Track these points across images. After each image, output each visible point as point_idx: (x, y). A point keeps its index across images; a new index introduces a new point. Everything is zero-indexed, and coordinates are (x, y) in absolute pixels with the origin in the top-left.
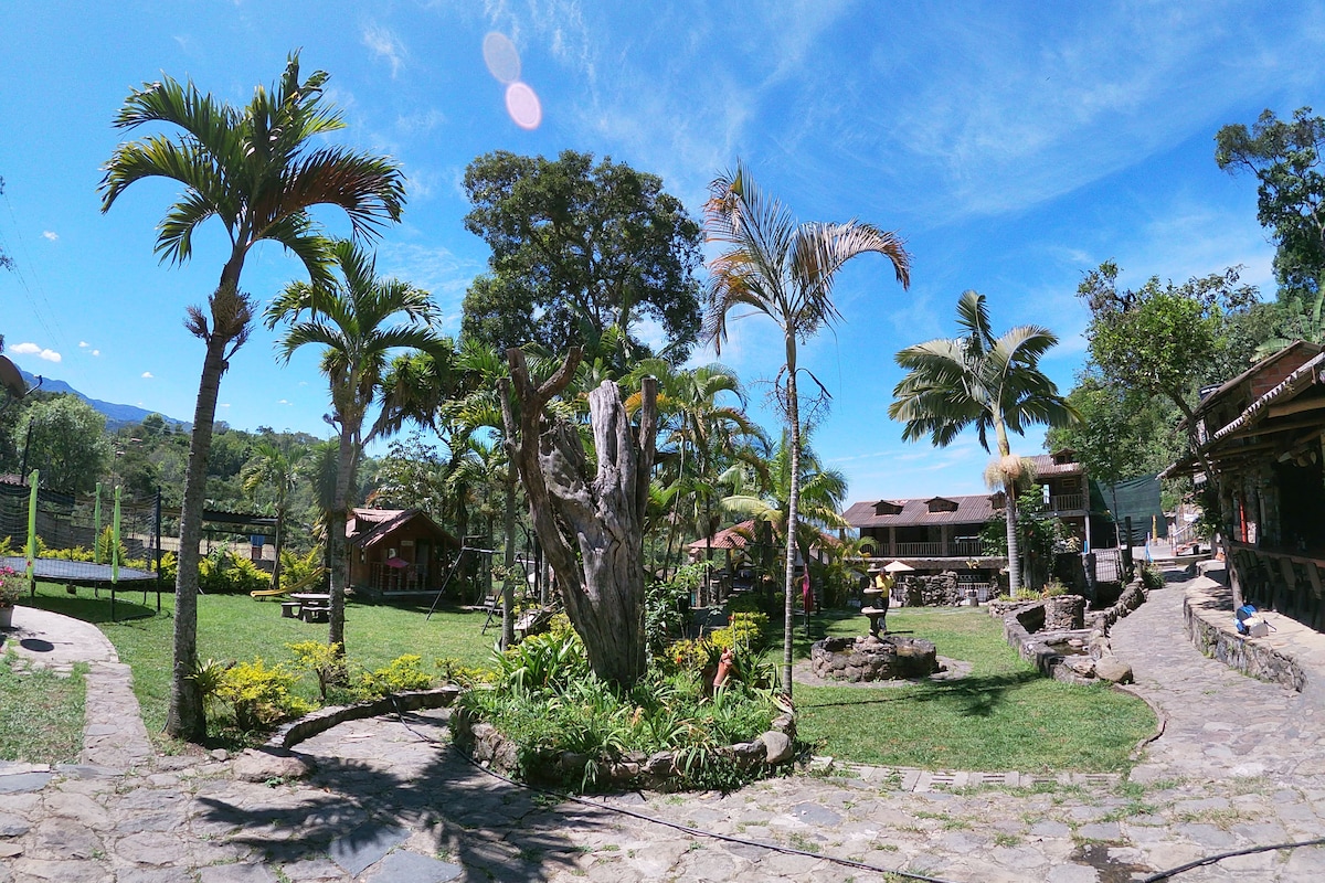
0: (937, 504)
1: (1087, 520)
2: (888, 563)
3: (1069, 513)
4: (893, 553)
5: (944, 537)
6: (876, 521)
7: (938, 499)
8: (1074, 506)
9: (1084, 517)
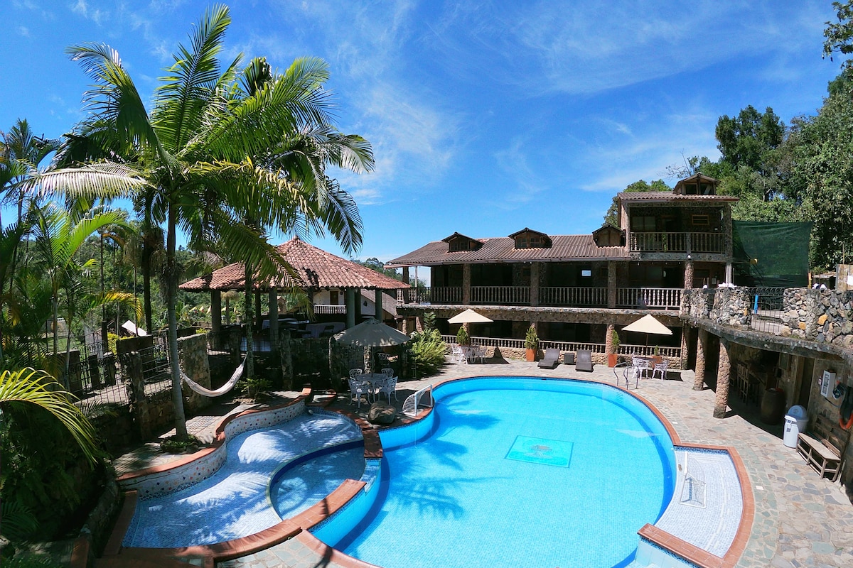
0: (527, 238)
1: (729, 269)
2: (459, 311)
3: (706, 257)
4: (467, 297)
5: (534, 279)
6: (447, 257)
7: (527, 231)
8: (714, 249)
9: (724, 266)
